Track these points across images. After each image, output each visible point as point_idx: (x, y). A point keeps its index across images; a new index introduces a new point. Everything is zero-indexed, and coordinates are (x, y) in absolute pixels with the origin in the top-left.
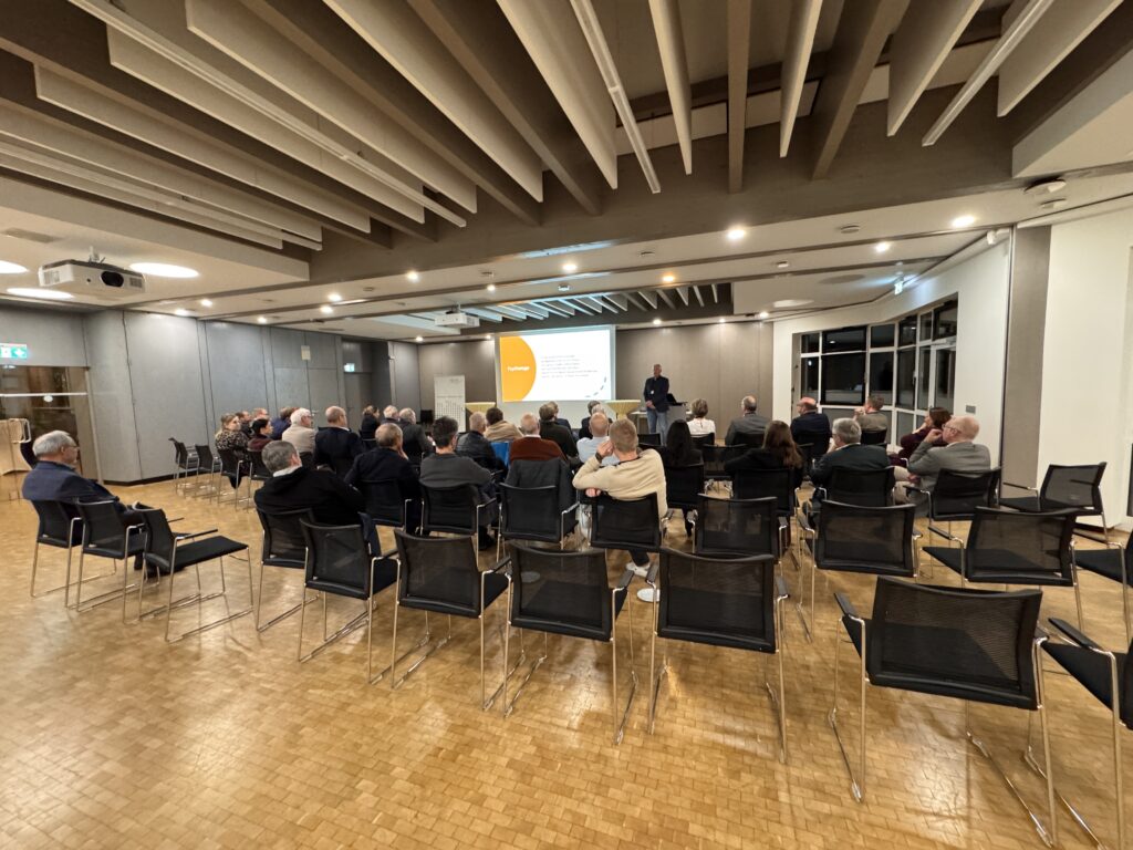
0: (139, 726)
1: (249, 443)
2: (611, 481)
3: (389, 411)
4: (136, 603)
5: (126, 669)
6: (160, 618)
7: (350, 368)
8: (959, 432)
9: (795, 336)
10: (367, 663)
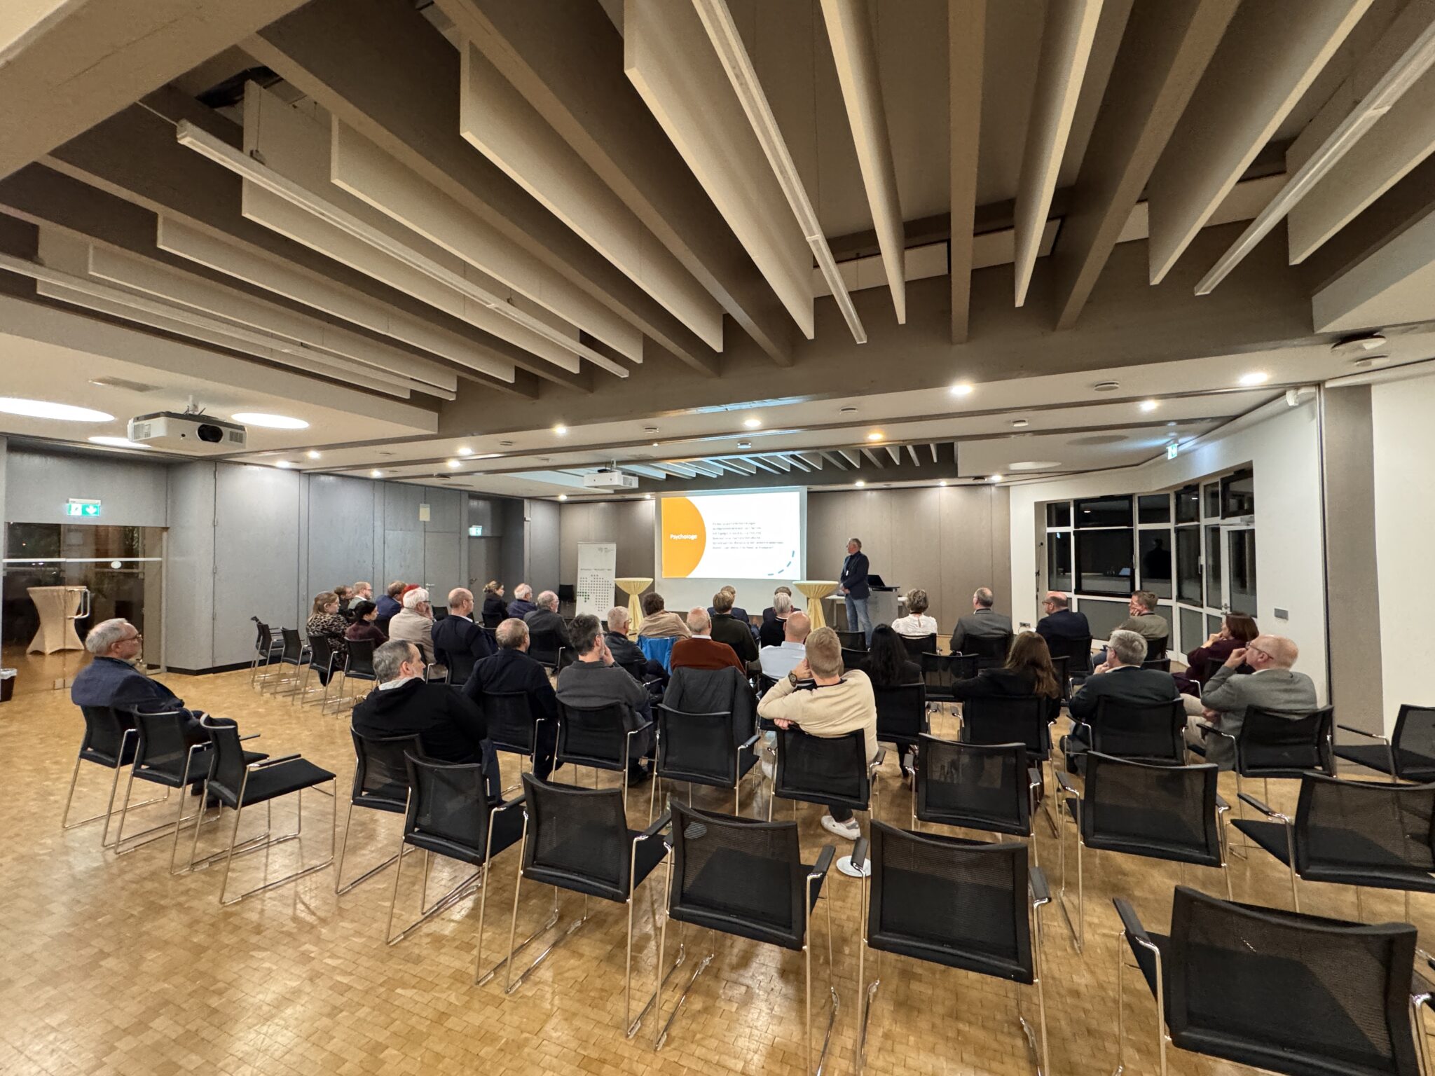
0: (175, 1032)
1: (348, 630)
2: (804, 711)
3: (521, 591)
4: (190, 844)
5: (166, 943)
6: (216, 867)
7: (475, 531)
8: (1270, 657)
9: (1037, 505)
10: (475, 952)
